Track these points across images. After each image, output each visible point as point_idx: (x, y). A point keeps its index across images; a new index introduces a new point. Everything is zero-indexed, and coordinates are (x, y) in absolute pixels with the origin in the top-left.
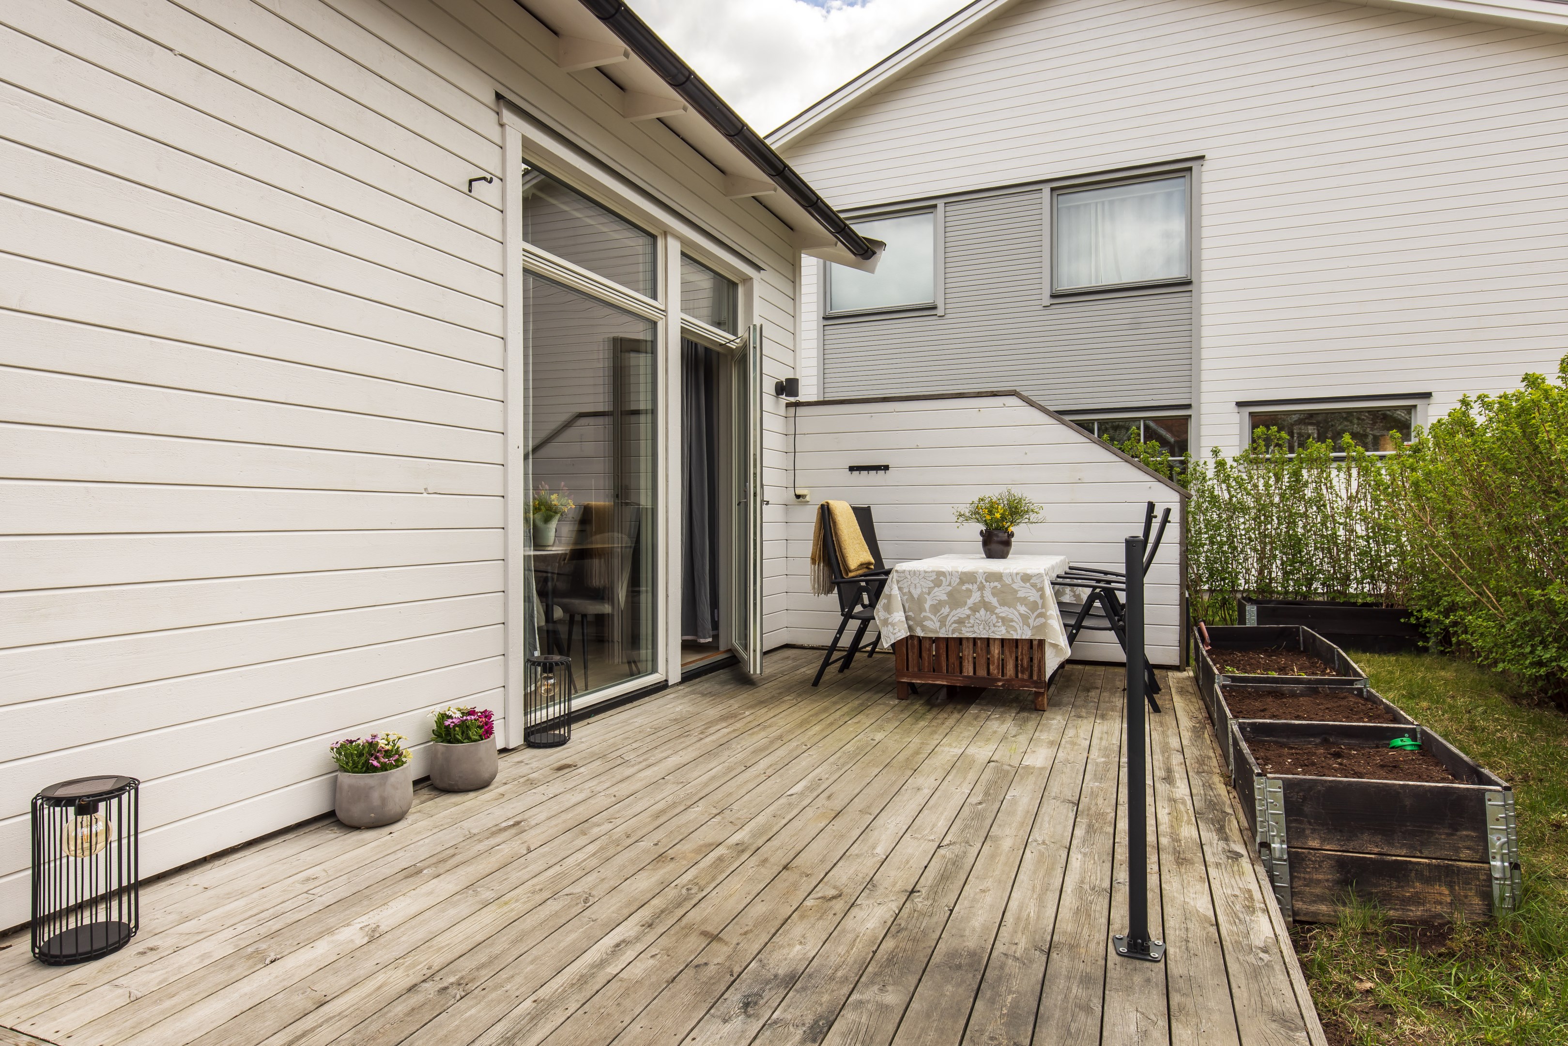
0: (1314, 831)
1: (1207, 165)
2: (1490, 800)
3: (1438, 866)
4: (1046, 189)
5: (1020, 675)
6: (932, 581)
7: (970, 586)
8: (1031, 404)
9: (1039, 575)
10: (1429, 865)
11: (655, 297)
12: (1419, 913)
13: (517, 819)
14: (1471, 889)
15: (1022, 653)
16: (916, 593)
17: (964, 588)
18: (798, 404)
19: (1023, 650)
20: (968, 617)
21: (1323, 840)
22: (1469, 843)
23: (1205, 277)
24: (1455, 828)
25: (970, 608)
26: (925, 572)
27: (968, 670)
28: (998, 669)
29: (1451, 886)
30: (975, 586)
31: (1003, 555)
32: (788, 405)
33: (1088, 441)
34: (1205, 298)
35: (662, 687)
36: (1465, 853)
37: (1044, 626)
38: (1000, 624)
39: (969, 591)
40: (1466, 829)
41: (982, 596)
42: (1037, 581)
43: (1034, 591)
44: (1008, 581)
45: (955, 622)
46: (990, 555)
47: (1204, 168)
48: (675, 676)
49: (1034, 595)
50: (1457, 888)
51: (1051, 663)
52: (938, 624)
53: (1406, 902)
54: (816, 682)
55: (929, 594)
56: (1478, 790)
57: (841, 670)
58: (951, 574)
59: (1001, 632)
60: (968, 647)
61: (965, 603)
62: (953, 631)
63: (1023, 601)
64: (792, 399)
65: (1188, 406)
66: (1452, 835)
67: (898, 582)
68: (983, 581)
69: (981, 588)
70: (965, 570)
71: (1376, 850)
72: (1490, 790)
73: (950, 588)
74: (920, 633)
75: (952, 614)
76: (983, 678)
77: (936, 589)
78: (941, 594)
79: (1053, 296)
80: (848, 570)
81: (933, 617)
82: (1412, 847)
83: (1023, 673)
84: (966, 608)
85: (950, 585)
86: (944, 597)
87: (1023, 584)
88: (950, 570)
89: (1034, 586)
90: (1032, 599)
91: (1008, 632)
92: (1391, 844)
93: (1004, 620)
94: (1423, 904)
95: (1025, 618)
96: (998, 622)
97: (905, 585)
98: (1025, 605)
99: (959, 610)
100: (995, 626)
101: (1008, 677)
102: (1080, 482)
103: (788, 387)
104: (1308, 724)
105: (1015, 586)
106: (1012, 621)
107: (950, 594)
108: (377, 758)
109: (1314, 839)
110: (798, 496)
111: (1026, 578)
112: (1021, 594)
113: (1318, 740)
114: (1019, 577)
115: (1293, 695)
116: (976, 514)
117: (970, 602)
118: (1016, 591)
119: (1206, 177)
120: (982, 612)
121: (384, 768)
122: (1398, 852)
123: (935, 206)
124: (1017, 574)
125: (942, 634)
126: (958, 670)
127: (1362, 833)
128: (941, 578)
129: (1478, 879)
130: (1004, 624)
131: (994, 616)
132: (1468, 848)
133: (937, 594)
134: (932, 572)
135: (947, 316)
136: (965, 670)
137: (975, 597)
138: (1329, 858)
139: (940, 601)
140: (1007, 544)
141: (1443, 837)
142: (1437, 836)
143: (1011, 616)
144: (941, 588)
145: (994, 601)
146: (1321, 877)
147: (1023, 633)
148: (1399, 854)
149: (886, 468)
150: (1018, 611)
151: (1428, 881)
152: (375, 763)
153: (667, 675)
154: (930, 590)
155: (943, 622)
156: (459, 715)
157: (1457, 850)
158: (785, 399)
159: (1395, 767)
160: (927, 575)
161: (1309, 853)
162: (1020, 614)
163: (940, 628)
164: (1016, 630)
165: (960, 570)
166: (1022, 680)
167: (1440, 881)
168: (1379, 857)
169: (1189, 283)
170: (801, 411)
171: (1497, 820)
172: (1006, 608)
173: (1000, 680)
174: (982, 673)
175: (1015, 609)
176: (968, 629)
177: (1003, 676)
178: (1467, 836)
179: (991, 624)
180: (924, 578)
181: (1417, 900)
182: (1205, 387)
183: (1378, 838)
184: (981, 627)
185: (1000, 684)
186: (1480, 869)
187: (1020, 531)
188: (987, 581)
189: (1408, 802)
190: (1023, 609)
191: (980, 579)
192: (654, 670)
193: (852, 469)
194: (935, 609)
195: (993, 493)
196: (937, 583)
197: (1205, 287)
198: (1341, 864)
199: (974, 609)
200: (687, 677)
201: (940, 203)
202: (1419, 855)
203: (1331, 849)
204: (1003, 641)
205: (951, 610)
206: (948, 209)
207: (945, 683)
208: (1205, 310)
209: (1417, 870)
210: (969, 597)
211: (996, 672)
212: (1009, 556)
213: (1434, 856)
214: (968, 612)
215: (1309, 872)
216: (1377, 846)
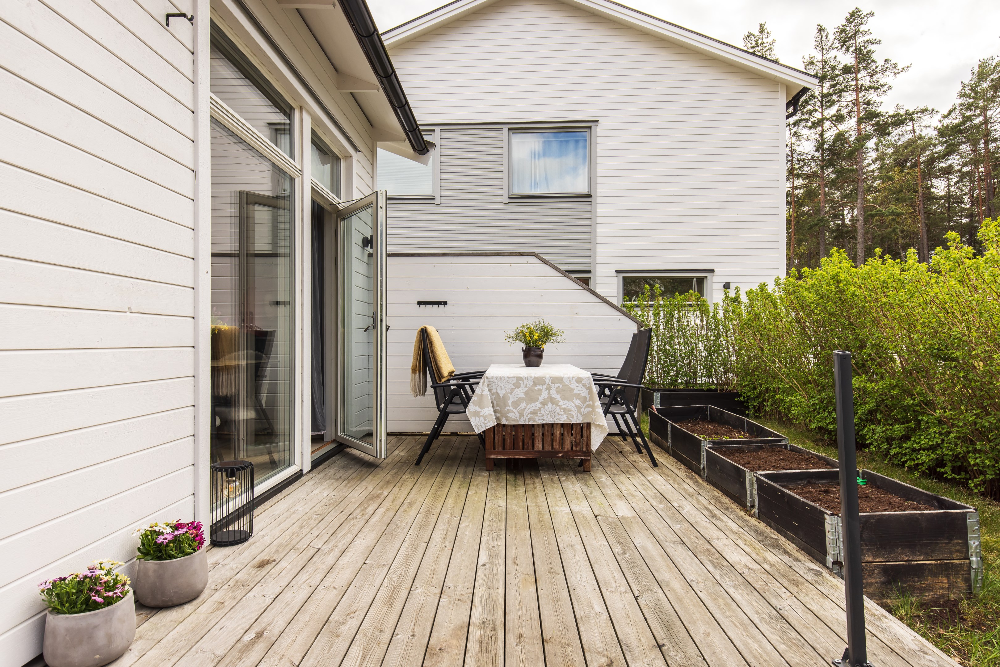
0: (868, 550)
1: (600, 126)
2: (969, 519)
3: (941, 565)
4: (506, 129)
5: (574, 448)
6: (513, 384)
7: (541, 387)
8: (545, 262)
9: (588, 378)
10: (936, 564)
11: (293, 159)
12: (930, 597)
13: (256, 629)
14: (959, 577)
15: (576, 433)
16: (501, 393)
17: (536, 388)
19: (577, 431)
20: (540, 409)
21: (875, 556)
22: (958, 548)
23: (599, 194)
24: (950, 539)
25: (541, 403)
26: (508, 378)
27: (539, 446)
28: (559, 445)
29: (948, 577)
30: (544, 387)
31: (537, 365)
33: (582, 288)
34: (599, 207)
35: (299, 475)
36: (956, 554)
37: (590, 413)
38: (562, 413)
39: (540, 390)
40: (957, 539)
41: (549, 394)
42: (586, 383)
43: (585, 389)
44: (567, 383)
45: (530, 413)
46: (529, 364)
47: (598, 128)
48: (308, 466)
49: (584, 392)
50: (951, 577)
51: (596, 441)
52: (518, 415)
53: (923, 590)
54: (419, 461)
55: (511, 393)
56: (963, 513)
58: (527, 379)
59: (563, 419)
60: (538, 430)
61: (538, 399)
62: (529, 420)
63: (578, 396)
65: (589, 272)
66: (949, 543)
67: (488, 385)
68: (550, 383)
69: (549, 388)
70: (537, 376)
71: (906, 558)
72: (969, 512)
73: (526, 389)
74: (505, 422)
75: (528, 407)
76: (549, 452)
77: (516, 390)
78: (520, 393)
79: (510, 198)
81: (514, 410)
82: (926, 554)
83: (576, 446)
84: (538, 402)
85: (526, 386)
86: (522, 396)
87: (577, 385)
88: (526, 376)
89: (584, 385)
90: (583, 395)
91: (568, 419)
92: (914, 553)
93: (565, 410)
94: (933, 591)
95: (579, 408)
96: (561, 412)
97: (492, 386)
98: (579, 399)
99: (533, 404)
100: (558, 414)
101: (566, 450)
102: (577, 315)
103: (369, 243)
104: (799, 473)
105: (572, 386)
106: (571, 410)
107: (526, 393)
108: (98, 592)
109: (869, 556)
111: (579, 380)
112: (576, 392)
113: (805, 482)
114: (574, 380)
115: (749, 450)
116: (520, 336)
117: (541, 398)
118: (573, 390)
119: (599, 133)
120: (550, 405)
121: (109, 602)
122: (918, 558)
123: (434, 131)
124: (573, 378)
125: (521, 422)
126: (531, 446)
127: (897, 548)
128: (520, 382)
129: (963, 570)
130: (565, 413)
131: (558, 408)
132: (957, 551)
133: (517, 393)
134: (513, 377)
135: (442, 205)
136: (536, 447)
137: (544, 395)
138: (878, 568)
139: (519, 398)
140: (540, 356)
141: (944, 545)
142: (940, 545)
143: (569, 407)
144: (520, 389)
145: (558, 397)
146: (873, 580)
147: (576, 419)
148: (919, 561)
149: (445, 303)
150: (574, 403)
151: (935, 575)
152: (99, 600)
153: (302, 466)
154: (512, 390)
155: (521, 413)
156: (169, 530)
157: (951, 553)
158: (367, 250)
159: (866, 497)
160: (509, 380)
161: (866, 565)
162: (576, 406)
163: (520, 418)
164: (573, 417)
165: (533, 376)
166: (576, 451)
167: (942, 574)
168: (907, 563)
169: (590, 197)
171: (974, 531)
172: (566, 402)
173: (560, 452)
174: (548, 448)
175: (573, 402)
176: (539, 418)
177: (562, 449)
178: (957, 543)
179: (556, 413)
180: (507, 382)
181: (929, 589)
182: (599, 260)
183: (907, 551)
184: (549, 416)
185: (560, 455)
186: (964, 563)
188: (552, 383)
189: (924, 525)
190: (578, 402)
191: (548, 381)
192: (294, 463)
193: (420, 303)
194: (516, 404)
195: (531, 322)
196: (517, 386)
197: (599, 200)
198: (885, 570)
199: (544, 404)
200: (315, 465)
201: (439, 130)
202: (930, 558)
203: (879, 561)
204: (562, 425)
205: (528, 405)
206: (442, 133)
207: (522, 457)
208: (599, 213)
209: (929, 569)
210: (540, 395)
211: (558, 447)
212: (541, 365)
213: (939, 558)
214: (540, 405)
215: (866, 578)
216: (906, 556)
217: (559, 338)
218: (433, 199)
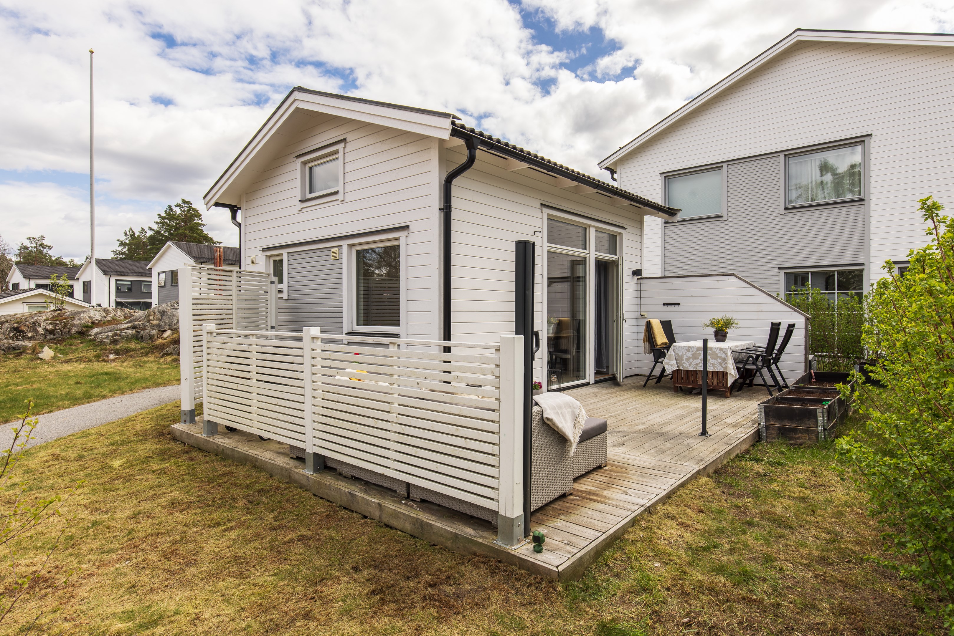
0: (772, 419)
1: (873, 139)
2: (818, 411)
3: (805, 429)
4: (782, 156)
7: (700, 352)
8: (740, 279)
9: (726, 349)
10: (802, 429)
11: (586, 249)
14: (813, 435)
15: (720, 377)
16: (680, 354)
18: (642, 279)
19: (720, 375)
20: (700, 363)
21: (774, 422)
22: (812, 423)
23: (872, 197)
24: (809, 419)
26: (684, 347)
29: (808, 434)
31: (723, 341)
32: (638, 279)
33: (765, 294)
34: (872, 208)
35: (587, 384)
36: (812, 426)
37: (726, 368)
38: (711, 366)
39: (700, 354)
40: (812, 419)
43: (724, 354)
44: (714, 350)
45: (695, 365)
46: (718, 340)
47: (871, 140)
48: (592, 381)
49: (723, 356)
50: (810, 435)
51: (730, 381)
52: (688, 365)
53: (797, 439)
54: (645, 386)
56: (816, 408)
57: (656, 383)
58: (693, 347)
59: (711, 369)
60: (700, 374)
61: (698, 358)
62: (694, 368)
63: (720, 358)
64: (639, 277)
65: (863, 264)
67: (674, 350)
72: (819, 408)
74: (681, 368)
75: (694, 362)
78: (689, 354)
79: (785, 209)
80: (657, 345)
81: (686, 363)
82: (798, 424)
83: (720, 384)
86: (691, 356)
87: (720, 352)
89: (724, 352)
91: (714, 369)
92: (792, 423)
93: (713, 364)
94: (801, 440)
95: (721, 364)
97: (676, 351)
101: (714, 385)
103: (637, 273)
105: (717, 352)
106: (716, 365)
107: (693, 355)
109: (772, 422)
110: (642, 315)
111: (721, 349)
112: (719, 355)
114: (718, 349)
116: (712, 325)
117: (700, 358)
118: (717, 354)
119: (873, 145)
123: (722, 166)
125: (690, 369)
127: (785, 420)
128: (690, 349)
129: (815, 432)
130: (713, 366)
134: (687, 347)
135: (728, 220)
138: (776, 427)
139: (689, 357)
140: (725, 336)
141: (806, 421)
142: (804, 421)
143: (715, 363)
145: (709, 357)
146: (774, 432)
147: (720, 369)
148: (795, 426)
149: (679, 304)
151: (802, 433)
153: (589, 381)
154: (686, 353)
155: (690, 365)
157: (810, 425)
158: (636, 277)
161: (771, 425)
162: (719, 363)
163: (689, 367)
164: (718, 368)
166: (720, 386)
167: (805, 433)
168: (789, 427)
169: (863, 200)
170: (643, 281)
171: (820, 416)
175: (717, 360)
177: (712, 384)
178: (812, 421)
180: (685, 349)
181: (799, 438)
182: (872, 254)
183: (789, 421)
185: (711, 387)
186: (815, 430)
187: (730, 332)
189: (797, 412)
190: (720, 361)
192: (585, 378)
193: (664, 304)
194: (687, 360)
195: (719, 316)
196: (688, 351)
197: (872, 202)
198: (780, 429)
200: (596, 382)
201: (725, 165)
202: (800, 426)
203: (777, 424)
204: (713, 372)
205: (692, 360)
206: (728, 167)
207: (691, 387)
208: (872, 214)
209: (799, 430)
211: (710, 383)
213: (804, 426)
215: (771, 431)
216: (789, 424)
217: (738, 326)
218: (722, 216)
